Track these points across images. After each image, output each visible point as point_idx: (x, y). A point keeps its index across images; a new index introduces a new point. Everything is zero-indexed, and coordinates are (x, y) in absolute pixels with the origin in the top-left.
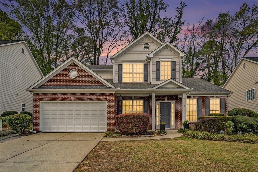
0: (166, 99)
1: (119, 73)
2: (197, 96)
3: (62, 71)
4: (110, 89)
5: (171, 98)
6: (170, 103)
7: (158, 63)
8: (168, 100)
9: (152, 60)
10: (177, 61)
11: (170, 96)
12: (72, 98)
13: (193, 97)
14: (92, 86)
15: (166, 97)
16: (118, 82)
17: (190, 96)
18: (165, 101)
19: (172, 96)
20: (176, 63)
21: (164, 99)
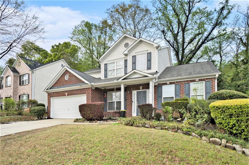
0: (141, 88)
1: (105, 71)
2: (175, 82)
3: (61, 76)
4: (87, 85)
5: (146, 86)
6: (146, 91)
7: (134, 57)
8: (143, 88)
9: (129, 56)
10: (152, 52)
11: (145, 85)
12: (66, 94)
13: (169, 84)
14: (77, 84)
15: (141, 86)
16: (105, 78)
17: (167, 83)
18: (140, 90)
19: (147, 85)
20: (152, 54)
21: (140, 88)
